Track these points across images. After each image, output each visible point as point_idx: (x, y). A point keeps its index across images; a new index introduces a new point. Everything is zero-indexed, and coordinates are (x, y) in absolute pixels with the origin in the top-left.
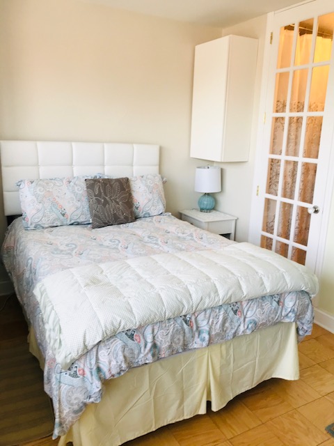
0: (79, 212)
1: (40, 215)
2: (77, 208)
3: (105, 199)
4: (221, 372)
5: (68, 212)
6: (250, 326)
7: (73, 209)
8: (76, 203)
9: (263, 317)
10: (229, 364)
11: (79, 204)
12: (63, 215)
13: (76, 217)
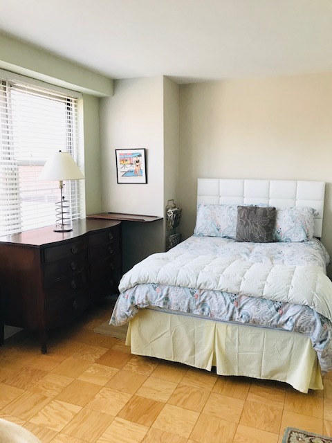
0: (230, 229)
1: (203, 227)
2: (229, 226)
3: (247, 221)
4: (227, 347)
5: (222, 228)
6: (244, 316)
7: (226, 227)
8: (229, 223)
9: (256, 313)
10: (235, 345)
11: (231, 224)
12: (218, 230)
13: (227, 233)
